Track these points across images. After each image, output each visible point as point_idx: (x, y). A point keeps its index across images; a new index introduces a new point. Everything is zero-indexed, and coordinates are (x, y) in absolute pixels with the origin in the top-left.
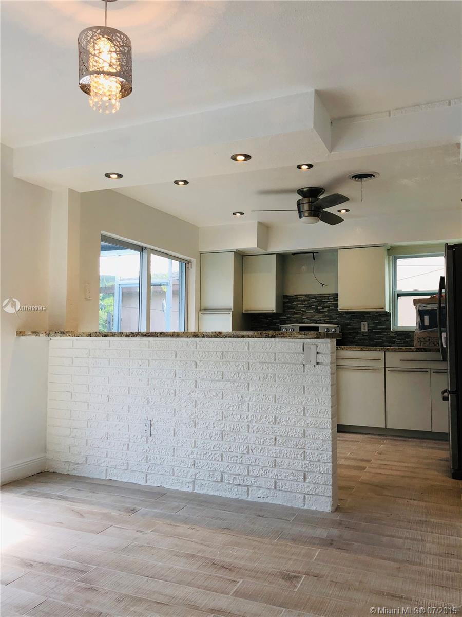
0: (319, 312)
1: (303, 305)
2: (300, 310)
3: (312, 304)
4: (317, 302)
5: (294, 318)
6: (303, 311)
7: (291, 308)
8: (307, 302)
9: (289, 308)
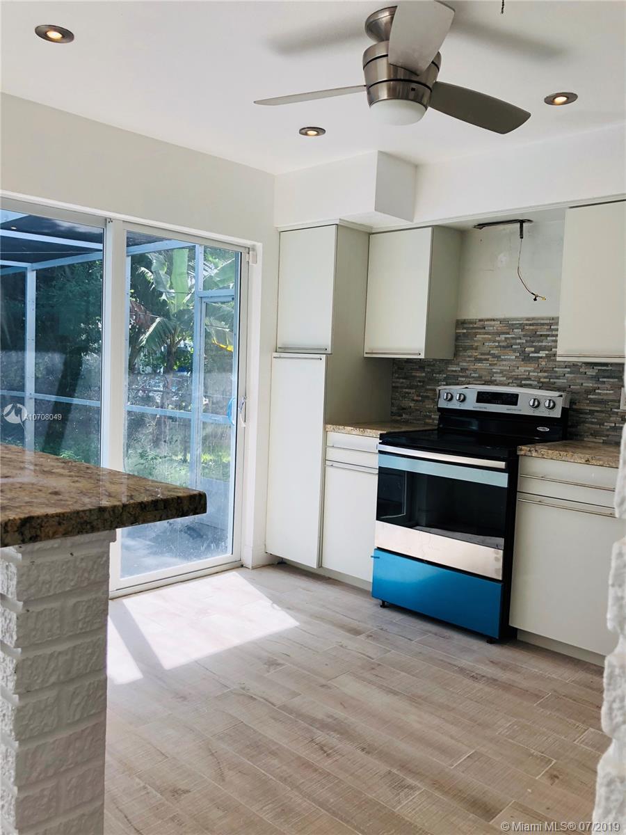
0: (526, 358)
1: (494, 342)
2: (489, 354)
3: (513, 341)
4: (524, 336)
5: (475, 371)
6: (494, 356)
7: (472, 348)
8: (503, 337)
9: (465, 349)
